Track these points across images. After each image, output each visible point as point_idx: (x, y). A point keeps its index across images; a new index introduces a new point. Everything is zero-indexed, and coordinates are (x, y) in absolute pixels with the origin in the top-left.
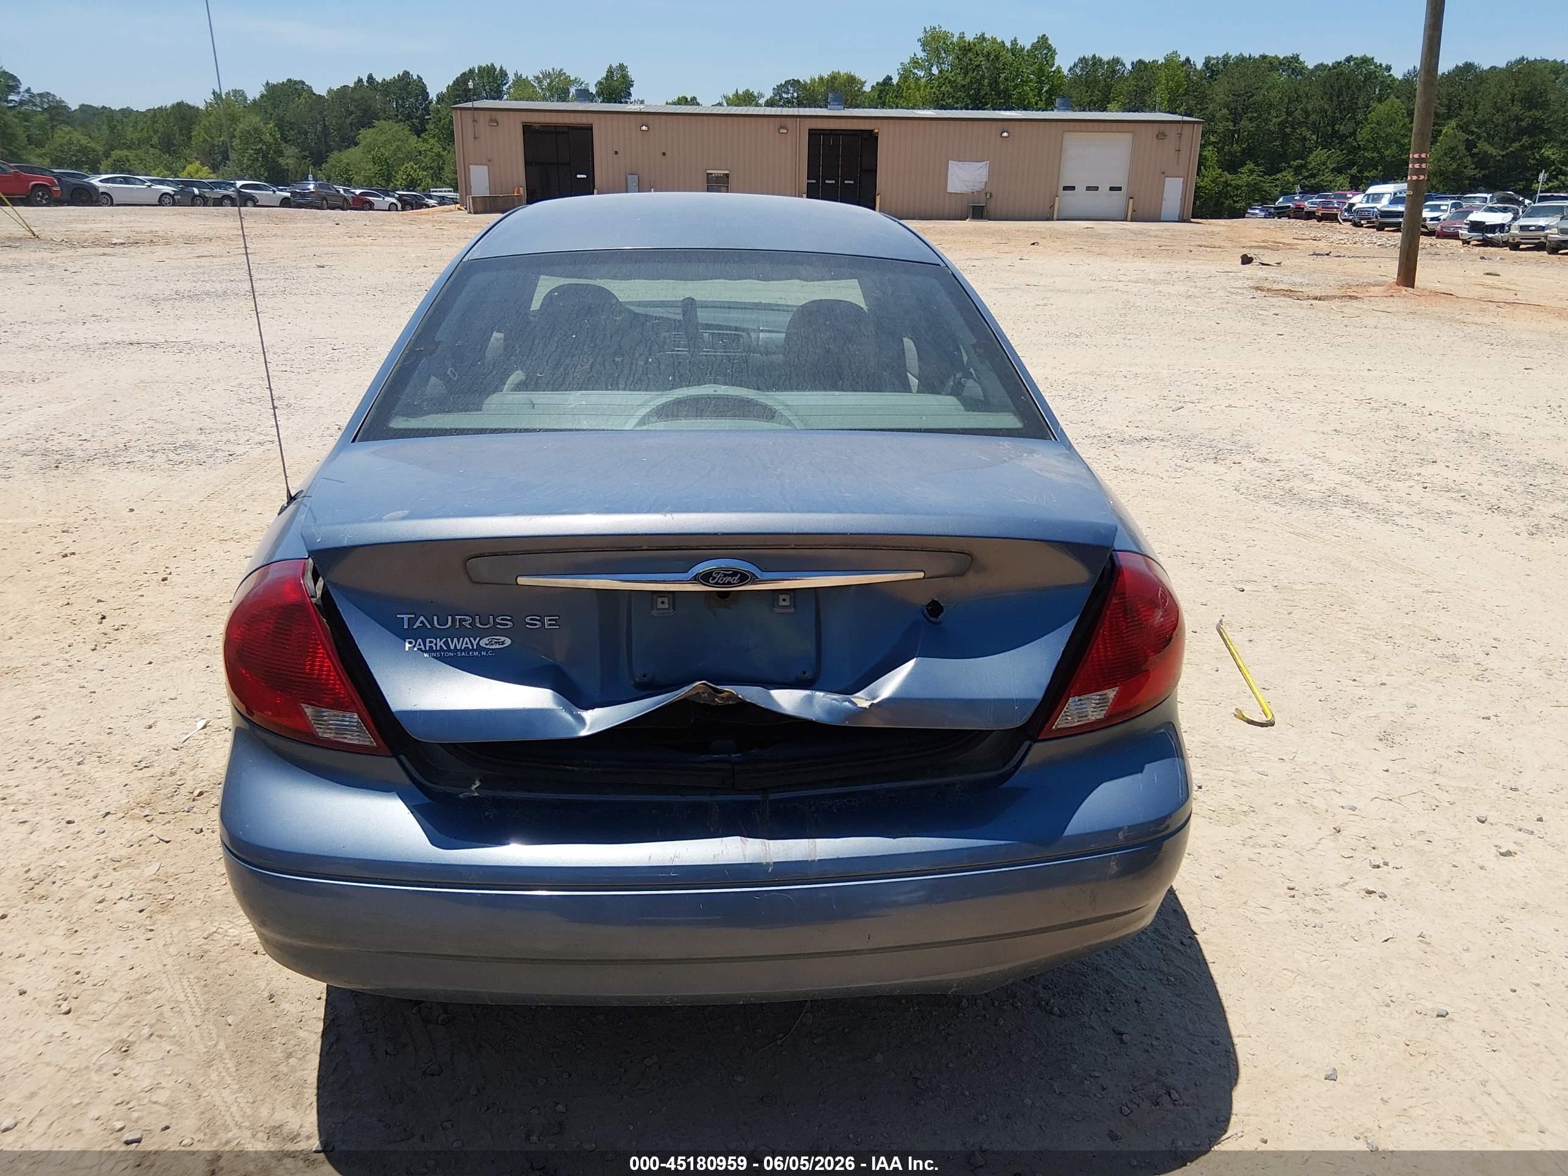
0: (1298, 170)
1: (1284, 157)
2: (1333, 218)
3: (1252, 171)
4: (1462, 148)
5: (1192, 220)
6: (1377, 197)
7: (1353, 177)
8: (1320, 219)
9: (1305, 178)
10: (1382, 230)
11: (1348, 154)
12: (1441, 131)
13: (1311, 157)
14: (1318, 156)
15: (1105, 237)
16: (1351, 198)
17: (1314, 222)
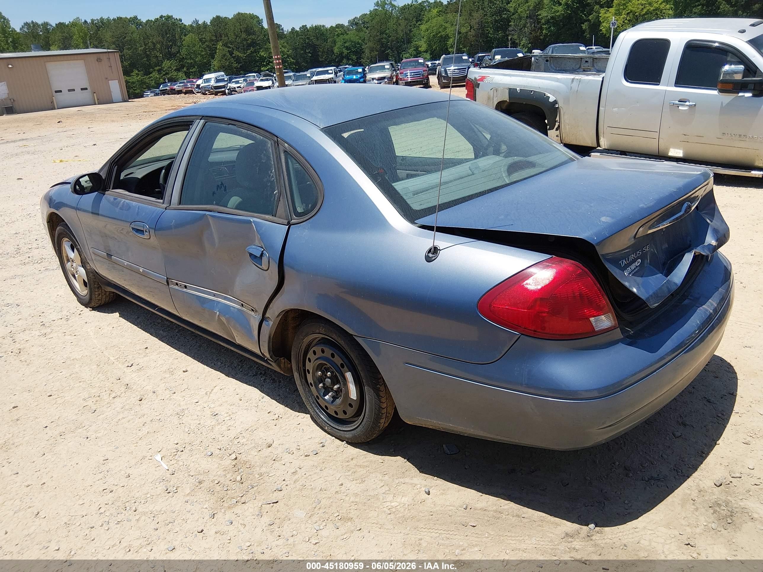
0: (159, 71)
1: (150, 66)
2: (191, 92)
3: (138, 74)
4: (228, 54)
5: (129, 100)
6: (208, 80)
7: (185, 72)
8: (186, 93)
9: (164, 75)
10: (217, 95)
11: (180, 61)
12: (216, 48)
13: (163, 65)
14: (166, 64)
15: (92, 114)
16: (196, 82)
17: (183, 95)
